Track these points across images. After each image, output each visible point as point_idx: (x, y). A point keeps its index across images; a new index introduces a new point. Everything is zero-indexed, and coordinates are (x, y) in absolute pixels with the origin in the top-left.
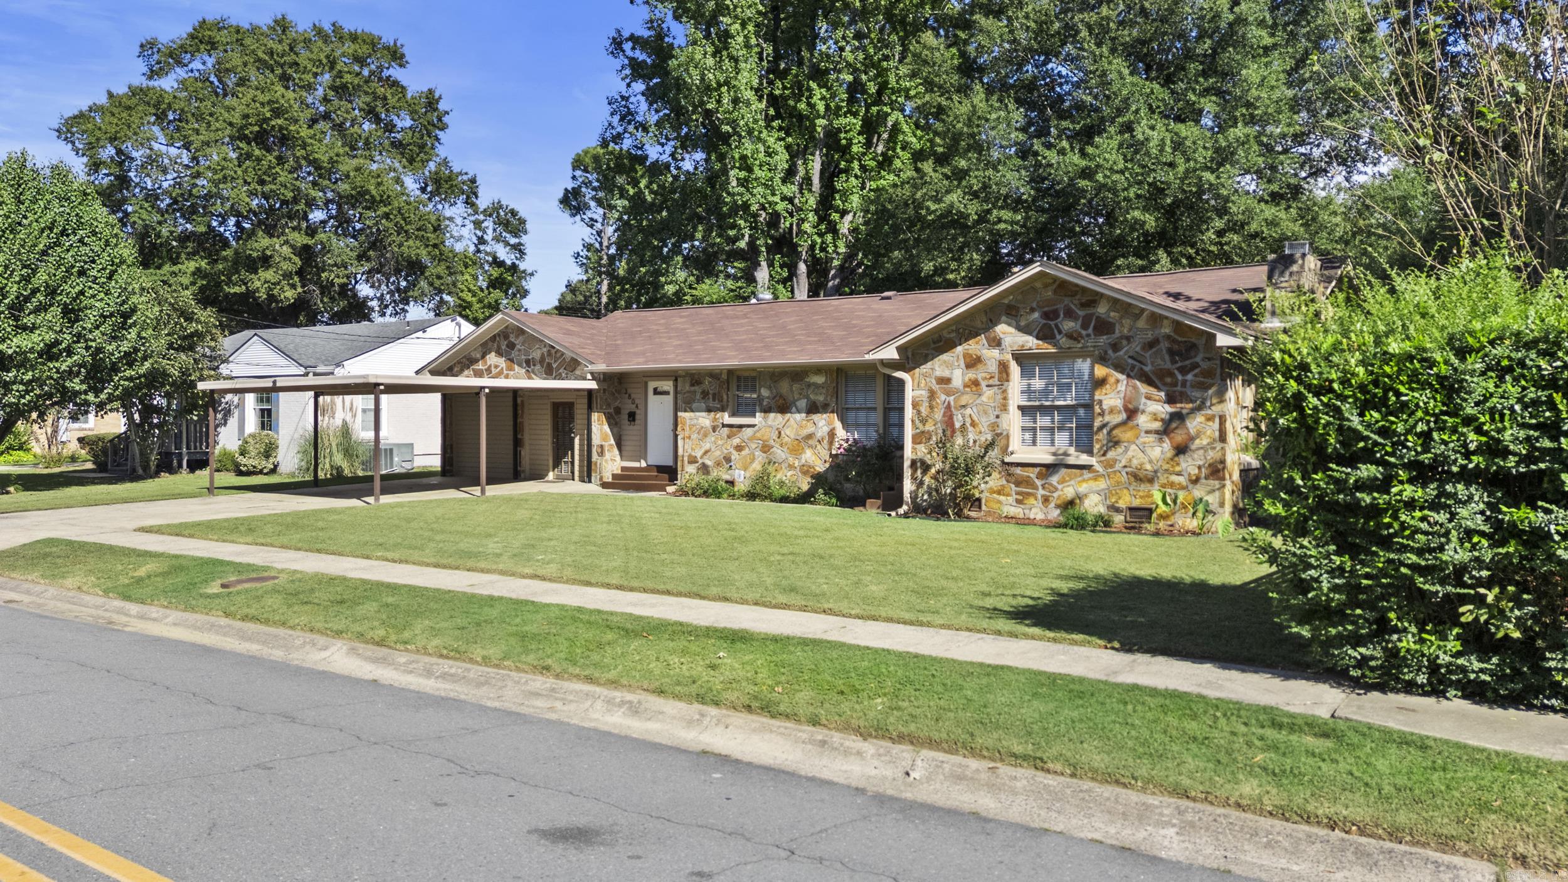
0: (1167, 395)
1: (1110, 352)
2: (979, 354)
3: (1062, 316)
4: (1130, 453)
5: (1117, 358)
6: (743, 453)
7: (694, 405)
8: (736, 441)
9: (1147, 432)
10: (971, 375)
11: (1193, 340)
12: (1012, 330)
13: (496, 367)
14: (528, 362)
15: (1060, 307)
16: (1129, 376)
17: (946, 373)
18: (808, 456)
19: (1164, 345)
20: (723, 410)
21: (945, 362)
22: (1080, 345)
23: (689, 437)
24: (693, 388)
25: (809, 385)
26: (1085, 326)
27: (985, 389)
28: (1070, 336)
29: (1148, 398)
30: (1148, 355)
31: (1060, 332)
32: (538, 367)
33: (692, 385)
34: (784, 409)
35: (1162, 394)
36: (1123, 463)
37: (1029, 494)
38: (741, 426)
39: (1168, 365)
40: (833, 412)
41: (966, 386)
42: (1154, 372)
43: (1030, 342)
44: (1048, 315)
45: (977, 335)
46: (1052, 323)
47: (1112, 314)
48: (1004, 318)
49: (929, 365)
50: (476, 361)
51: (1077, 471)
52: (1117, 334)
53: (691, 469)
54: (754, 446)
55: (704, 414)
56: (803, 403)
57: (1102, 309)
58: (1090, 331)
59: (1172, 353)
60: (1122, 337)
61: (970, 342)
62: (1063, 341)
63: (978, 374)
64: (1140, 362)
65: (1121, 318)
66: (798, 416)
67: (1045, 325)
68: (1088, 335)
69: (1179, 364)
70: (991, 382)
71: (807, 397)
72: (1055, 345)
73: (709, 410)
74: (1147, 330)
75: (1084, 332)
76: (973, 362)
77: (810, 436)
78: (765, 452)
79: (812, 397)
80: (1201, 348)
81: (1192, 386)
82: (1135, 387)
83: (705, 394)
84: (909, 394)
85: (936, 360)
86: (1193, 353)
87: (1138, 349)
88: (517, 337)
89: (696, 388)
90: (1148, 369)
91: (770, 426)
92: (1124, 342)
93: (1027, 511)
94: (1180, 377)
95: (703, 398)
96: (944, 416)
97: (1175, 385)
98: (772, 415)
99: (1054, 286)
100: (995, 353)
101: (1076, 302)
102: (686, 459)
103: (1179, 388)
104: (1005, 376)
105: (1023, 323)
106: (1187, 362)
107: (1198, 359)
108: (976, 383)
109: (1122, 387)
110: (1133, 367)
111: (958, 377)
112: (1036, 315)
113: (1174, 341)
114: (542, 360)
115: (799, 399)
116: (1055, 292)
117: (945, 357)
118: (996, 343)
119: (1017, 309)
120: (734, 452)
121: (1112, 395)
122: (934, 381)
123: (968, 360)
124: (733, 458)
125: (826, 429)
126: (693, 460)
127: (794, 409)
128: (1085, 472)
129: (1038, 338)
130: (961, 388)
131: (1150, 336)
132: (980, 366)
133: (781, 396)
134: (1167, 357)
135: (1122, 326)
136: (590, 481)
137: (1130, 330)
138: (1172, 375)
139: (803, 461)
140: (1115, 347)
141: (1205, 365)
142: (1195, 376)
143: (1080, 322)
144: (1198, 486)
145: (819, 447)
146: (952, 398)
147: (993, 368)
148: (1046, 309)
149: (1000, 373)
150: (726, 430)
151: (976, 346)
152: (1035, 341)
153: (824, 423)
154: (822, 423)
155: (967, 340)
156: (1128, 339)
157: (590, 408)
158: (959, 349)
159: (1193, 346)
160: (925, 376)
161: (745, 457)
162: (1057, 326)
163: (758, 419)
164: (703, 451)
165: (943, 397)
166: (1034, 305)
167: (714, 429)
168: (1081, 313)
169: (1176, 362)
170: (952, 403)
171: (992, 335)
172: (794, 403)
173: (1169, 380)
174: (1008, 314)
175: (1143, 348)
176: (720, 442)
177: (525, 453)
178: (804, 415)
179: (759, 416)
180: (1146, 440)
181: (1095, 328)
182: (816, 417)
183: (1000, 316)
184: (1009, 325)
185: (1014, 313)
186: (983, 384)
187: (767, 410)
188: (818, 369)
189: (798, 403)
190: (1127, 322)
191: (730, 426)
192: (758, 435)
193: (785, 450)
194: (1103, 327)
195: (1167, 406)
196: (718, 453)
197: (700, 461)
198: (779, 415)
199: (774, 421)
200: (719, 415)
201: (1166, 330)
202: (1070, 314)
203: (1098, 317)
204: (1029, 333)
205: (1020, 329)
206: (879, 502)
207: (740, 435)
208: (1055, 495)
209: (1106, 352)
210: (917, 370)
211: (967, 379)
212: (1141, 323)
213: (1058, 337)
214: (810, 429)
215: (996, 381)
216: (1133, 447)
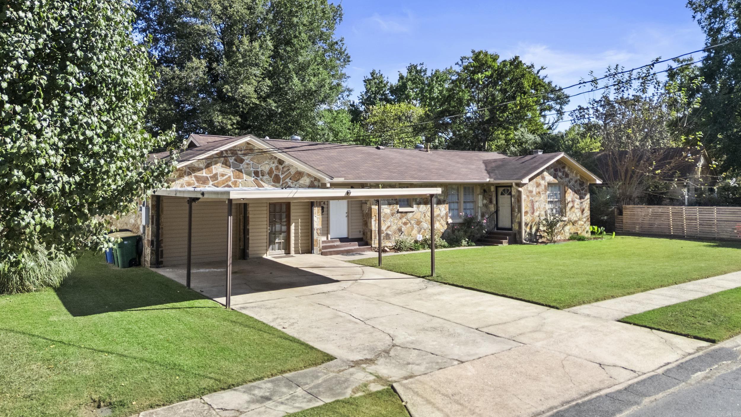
0: (579, 197)
1: (568, 183)
3: (560, 170)
5: (570, 185)
6: (408, 226)
8: (404, 220)
9: (576, 208)
12: (548, 174)
14: (256, 173)
16: (572, 190)
17: (531, 189)
18: (437, 225)
19: (579, 181)
20: (397, 204)
22: (562, 181)
27: (542, 195)
29: (576, 198)
32: (267, 177)
34: (426, 203)
36: (572, 218)
38: (406, 212)
40: (447, 204)
44: (556, 170)
45: (539, 175)
47: (568, 171)
49: (527, 186)
51: (563, 222)
52: (569, 177)
54: (413, 222)
55: (386, 206)
58: (564, 176)
61: (537, 178)
64: (574, 186)
67: (556, 174)
68: (564, 178)
69: (581, 187)
72: (557, 180)
73: (389, 204)
74: (575, 176)
76: (538, 185)
77: (438, 216)
78: (418, 225)
79: (438, 197)
81: (584, 194)
82: (573, 194)
84: (523, 197)
88: (246, 154)
90: (576, 188)
91: (421, 212)
92: (571, 180)
96: (531, 205)
98: (422, 206)
99: (560, 161)
100: (543, 182)
101: (561, 167)
103: (581, 195)
105: (552, 173)
107: (584, 186)
108: (539, 193)
113: (581, 179)
114: (270, 173)
116: (560, 163)
117: (531, 183)
118: (544, 178)
119: (551, 168)
120: (403, 226)
121: (569, 197)
124: (403, 229)
125: (443, 212)
129: (554, 178)
130: (535, 194)
131: (576, 178)
132: (540, 187)
134: (579, 185)
136: (313, 253)
137: (572, 176)
138: (580, 190)
139: (435, 228)
141: (586, 188)
142: (584, 191)
143: (562, 173)
144: (586, 224)
145: (442, 220)
147: (543, 187)
149: (545, 189)
150: (399, 215)
151: (539, 179)
154: (443, 209)
158: (535, 180)
159: (584, 181)
160: (525, 190)
161: (409, 228)
163: (415, 208)
164: (386, 226)
165: (531, 198)
166: (555, 167)
167: (392, 215)
171: (543, 175)
173: (579, 192)
175: (575, 182)
176: (396, 221)
177: (250, 238)
178: (435, 206)
180: (576, 211)
182: (440, 206)
187: (419, 204)
191: (401, 212)
192: (415, 216)
193: (426, 223)
194: (567, 175)
195: (579, 200)
196: (395, 227)
197: (385, 232)
198: (424, 206)
199: (422, 209)
200: (396, 206)
201: (579, 177)
204: (552, 176)
206: (508, 241)
207: (406, 217)
210: (523, 187)
211: (537, 191)
213: (558, 177)
216: (574, 213)
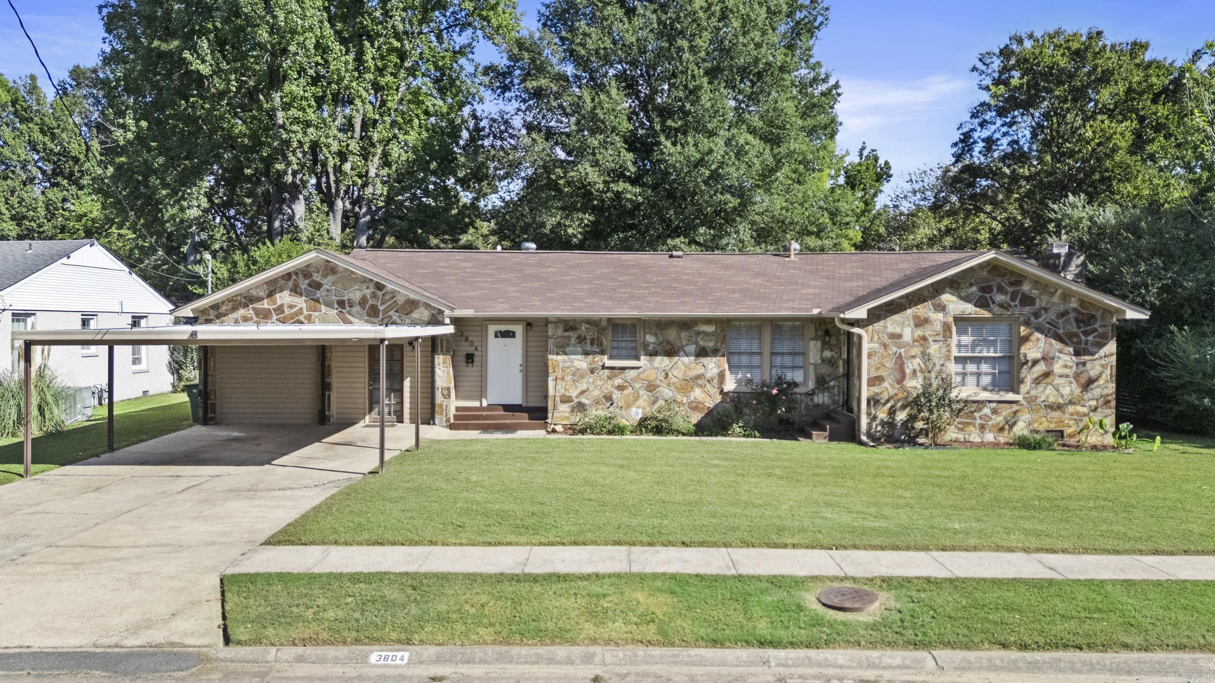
0: (1074, 350)
1: (1032, 318)
2: (926, 316)
3: (995, 290)
4: (1048, 392)
5: (1038, 323)
6: (626, 392)
7: (568, 350)
8: (618, 381)
9: (1061, 376)
10: (919, 332)
11: (1093, 312)
12: (954, 299)
13: (291, 307)
14: (341, 304)
15: (994, 283)
16: (1046, 336)
17: (898, 330)
18: (697, 394)
19: (1072, 315)
20: (603, 353)
21: (896, 321)
22: (1009, 313)
23: (563, 379)
24: (567, 334)
25: (698, 333)
26: (1013, 299)
27: (932, 343)
28: (1001, 306)
29: (1060, 352)
30: (1060, 321)
31: (994, 302)
32: (357, 308)
33: (566, 330)
34: (671, 352)
35: (1071, 350)
36: (1043, 398)
37: (968, 424)
38: (624, 369)
39: (1075, 330)
40: (723, 356)
41: (914, 341)
42: (1065, 334)
43: (969, 309)
44: (984, 290)
45: (924, 301)
46: (988, 296)
47: (1034, 291)
48: (947, 289)
49: (882, 323)
50: (260, 299)
51: (1008, 405)
52: (1038, 305)
53: (564, 408)
54: (637, 386)
55: (579, 357)
56: (692, 348)
57: (1026, 287)
58: (1017, 302)
59: (1077, 321)
60: (1041, 309)
61: (919, 307)
62: (996, 309)
63: (927, 331)
64: (1054, 326)
65: (1041, 294)
66: (686, 359)
67: (981, 296)
68: (1016, 306)
69: (1083, 329)
70: (937, 338)
71: (697, 343)
72: (990, 312)
73: (586, 353)
74: (1059, 304)
75: (1012, 304)
76: (921, 322)
77: (699, 377)
78: (650, 391)
79: (701, 343)
80: (1099, 319)
81: (1092, 345)
82: (1051, 344)
83: (581, 340)
84: (866, 347)
85: (888, 319)
86: (1092, 322)
87: (1053, 317)
88: (325, 276)
89: (570, 333)
90: (1061, 331)
91: (657, 368)
92: (1043, 312)
93: (967, 437)
94: (1083, 338)
95: (580, 343)
96: (895, 364)
97: (1080, 343)
98: (658, 359)
99: (988, 268)
100: (940, 316)
101: (1006, 281)
102: (558, 399)
103: (1083, 346)
104: (948, 334)
105: (963, 294)
106: (1088, 328)
107: (1097, 326)
108: (924, 339)
109: (1041, 344)
110: (1050, 330)
111: (908, 334)
112: (974, 289)
113: (1080, 313)
114: (363, 302)
115: (688, 345)
116: (989, 272)
117: (896, 317)
118: (941, 308)
119: (959, 284)
120: (615, 391)
121: (1033, 350)
122: (886, 336)
123: (917, 321)
124: (614, 396)
125: (716, 371)
126: (566, 400)
127: (682, 353)
128: (1014, 405)
129: (976, 305)
130: (911, 342)
131: (1062, 308)
132: (927, 326)
133: (668, 342)
134: (1074, 324)
135: (1041, 300)
136: (434, 424)
137: (1047, 304)
138: (1078, 336)
139: (692, 398)
140: (1037, 315)
141: (1101, 330)
142: (1094, 337)
143: (1009, 296)
144: (1096, 414)
145: (708, 386)
146: (902, 350)
147: (939, 327)
148: (982, 285)
149: (944, 331)
150: (607, 372)
151: (923, 310)
152: (974, 309)
153: (713, 365)
154: (711, 365)
155: (915, 305)
156: (1046, 310)
157: (434, 351)
158: (909, 311)
159: (1093, 317)
160: (878, 333)
161: (628, 395)
162: (991, 297)
164: (579, 390)
165: (895, 349)
166: (973, 281)
167: (592, 371)
168: (1010, 289)
169: (1080, 328)
170: (903, 354)
171: (938, 302)
172: (682, 348)
173: (1075, 340)
174: (951, 287)
175: (1057, 317)
176: (599, 383)
177: (334, 396)
178: (692, 358)
179: (644, 361)
180: (1059, 382)
181: (1021, 301)
182: (705, 360)
183: (944, 288)
184: (952, 294)
185: (955, 286)
186: (930, 339)
187: (653, 354)
188: (708, 321)
189: (687, 349)
190: (1045, 298)
191: (611, 368)
192: (642, 376)
193: (673, 389)
194: (1027, 300)
195: (1074, 358)
196: (597, 393)
197: (576, 400)
198: (666, 358)
199: (661, 363)
200: (598, 358)
201: (1074, 304)
202: (1001, 290)
203: (1023, 294)
204: (970, 302)
205: (962, 298)
206: (827, 434)
207: (622, 376)
208: (990, 423)
209: (1029, 319)
210: (871, 327)
211: (916, 336)
212: (1056, 299)
213: (992, 306)
214: (700, 370)
215: (941, 338)
216: (1050, 387)
